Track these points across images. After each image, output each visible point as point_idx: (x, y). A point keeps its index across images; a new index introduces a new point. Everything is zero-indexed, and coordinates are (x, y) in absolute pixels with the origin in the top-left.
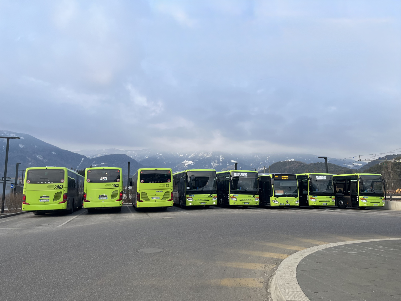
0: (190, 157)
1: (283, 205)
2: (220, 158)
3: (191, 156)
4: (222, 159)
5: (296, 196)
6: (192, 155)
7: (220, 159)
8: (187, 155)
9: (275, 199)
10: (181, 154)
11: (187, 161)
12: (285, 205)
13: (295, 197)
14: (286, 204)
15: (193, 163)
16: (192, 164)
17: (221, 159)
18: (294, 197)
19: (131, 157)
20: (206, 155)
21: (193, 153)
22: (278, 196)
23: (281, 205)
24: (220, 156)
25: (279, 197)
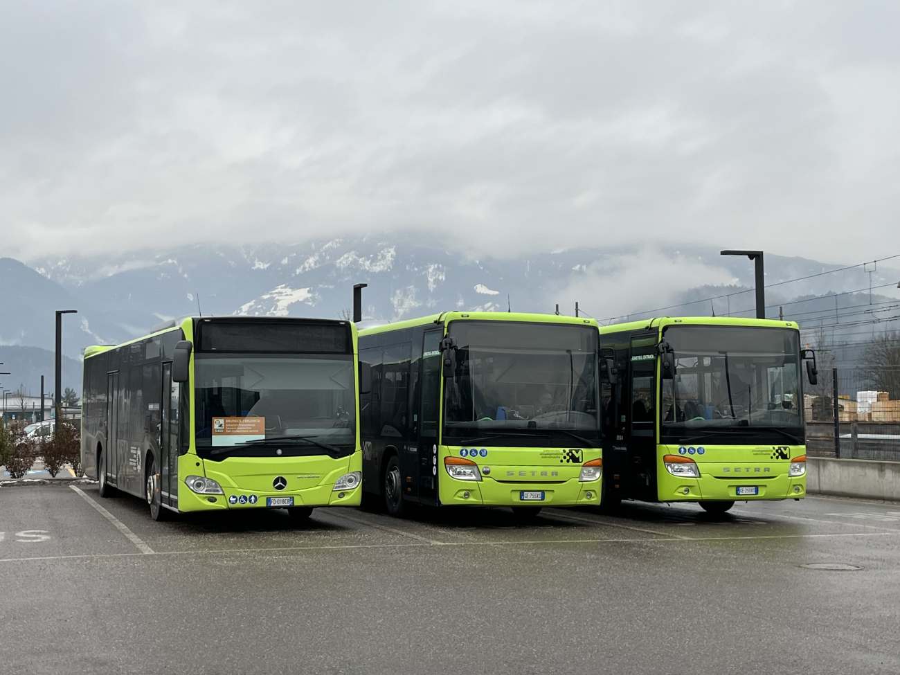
0: (298, 271)
1: (248, 505)
2: (426, 276)
3: (304, 268)
4: (436, 281)
5: (339, 450)
6: (307, 265)
7: (428, 282)
8: (286, 265)
9: (198, 472)
10: (263, 260)
11: (288, 291)
12: (261, 503)
13: (335, 454)
14: (268, 500)
15: (313, 299)
16: (306, 300)
17: (431, 280)
18: (327, 457)
19: (42, 271)
20: (368, 263)
21: (313, 255)
22: (220, 454)
23: (238, 505)
24: (427, 269)
25: (230, 459)
